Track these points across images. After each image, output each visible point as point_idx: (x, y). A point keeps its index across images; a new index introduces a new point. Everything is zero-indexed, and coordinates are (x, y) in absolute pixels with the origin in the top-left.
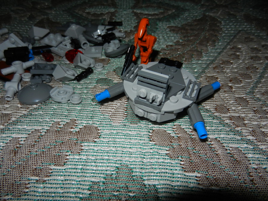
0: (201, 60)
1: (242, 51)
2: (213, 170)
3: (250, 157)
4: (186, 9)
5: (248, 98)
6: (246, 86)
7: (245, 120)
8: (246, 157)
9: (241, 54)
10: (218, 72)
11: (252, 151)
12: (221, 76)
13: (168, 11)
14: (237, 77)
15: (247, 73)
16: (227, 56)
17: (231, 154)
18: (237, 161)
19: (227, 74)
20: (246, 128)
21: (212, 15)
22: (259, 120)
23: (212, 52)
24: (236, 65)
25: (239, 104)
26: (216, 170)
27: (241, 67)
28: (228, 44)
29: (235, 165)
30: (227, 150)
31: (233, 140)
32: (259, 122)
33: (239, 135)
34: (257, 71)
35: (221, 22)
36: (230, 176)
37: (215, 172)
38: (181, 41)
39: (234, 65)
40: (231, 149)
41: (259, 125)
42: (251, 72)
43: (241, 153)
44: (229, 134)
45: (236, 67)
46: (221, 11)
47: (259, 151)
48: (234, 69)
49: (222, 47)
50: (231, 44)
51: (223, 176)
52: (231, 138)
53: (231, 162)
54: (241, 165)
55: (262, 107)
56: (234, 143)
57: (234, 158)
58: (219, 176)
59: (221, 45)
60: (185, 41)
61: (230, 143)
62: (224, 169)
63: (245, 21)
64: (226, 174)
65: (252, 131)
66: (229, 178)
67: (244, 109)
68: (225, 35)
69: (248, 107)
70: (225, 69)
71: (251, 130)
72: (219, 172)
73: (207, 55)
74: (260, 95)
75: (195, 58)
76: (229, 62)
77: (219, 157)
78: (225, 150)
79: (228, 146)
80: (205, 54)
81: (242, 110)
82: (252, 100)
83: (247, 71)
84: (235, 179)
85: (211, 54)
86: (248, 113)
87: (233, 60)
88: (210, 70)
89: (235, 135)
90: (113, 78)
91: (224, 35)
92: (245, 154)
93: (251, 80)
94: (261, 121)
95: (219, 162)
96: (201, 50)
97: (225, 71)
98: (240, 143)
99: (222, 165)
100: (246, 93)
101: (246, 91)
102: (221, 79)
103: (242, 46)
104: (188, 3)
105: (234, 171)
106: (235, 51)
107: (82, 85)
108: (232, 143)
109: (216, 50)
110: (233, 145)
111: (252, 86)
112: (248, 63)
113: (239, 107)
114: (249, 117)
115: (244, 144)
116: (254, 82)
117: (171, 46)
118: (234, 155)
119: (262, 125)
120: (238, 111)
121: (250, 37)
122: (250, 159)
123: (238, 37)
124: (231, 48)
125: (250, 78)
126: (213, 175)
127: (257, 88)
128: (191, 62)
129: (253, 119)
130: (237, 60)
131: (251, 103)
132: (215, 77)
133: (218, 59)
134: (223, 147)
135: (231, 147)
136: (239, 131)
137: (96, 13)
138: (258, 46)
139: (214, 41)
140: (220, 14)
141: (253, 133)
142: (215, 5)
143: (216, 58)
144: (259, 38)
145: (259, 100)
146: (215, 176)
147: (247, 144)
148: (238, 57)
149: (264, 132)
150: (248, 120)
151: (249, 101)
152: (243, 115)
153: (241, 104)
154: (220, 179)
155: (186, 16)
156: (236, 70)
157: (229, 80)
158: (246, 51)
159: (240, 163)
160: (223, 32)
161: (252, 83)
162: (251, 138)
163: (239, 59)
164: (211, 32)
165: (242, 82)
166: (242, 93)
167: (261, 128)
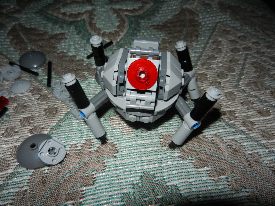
1: (223, 44)
2: (219, 162)
3: (244, 146)
4: (164, 1)
5: (235, 91)
6: (231, 80)
7: (236, 113)
8: (242, 146)
9: (222, 47)
10: (206, 68)
11: (245, 139)
12: (209, 72)
13: (147, 5)
14: (223, 72)
15: (231, 66)
16: (211, 51)
17: (230, 146)
18: (236, 151)
19: (214, 70)
20: (237, 121)
22: (246, 111)
23: (197, 48)
24: (220, 59)
25: (228, 100)
26: (221, 161)
27: (225, 60)
28: (210, 38)
29: (235, 155)
30: (226, 142)
31: (230, 133)
32: (247, 113)
33: (233, 128)
34: (239, 63)
36: (233, 164)
37: (220, 163)
38: (166, 39)
39: (219, 59)
40: (229, 141)
41: (247, 116)
42: (234, 65)
43: (238, 143)
44: (225, 128)
45: (221, 61)
47: (251, 139)
48: (219, 63)
49: (205, 42)
50: (212, 38)
51: (227, 166)
52: (227, 132)
53: (231, 153)
54: (240, 153)
55: (247, 98)
56: (230, 135)
57: (233, 148)
58: (224, 167)
60: (171, 37)
61: (227, 136)
62: (227, 159)
63: (219, 10)
64: (229, 163)
65: (243, 122)
66: (233, 167)
67: (233, 103)
69: (236, 100)
70: (211, 65)
71: (241, 121)
72: (224, 163)
73: (193, 51)
74: (245, 87)
76: (214, 56)
77: (221, 150)
78: (225, 143)
79: (227, 139)
80: (191, 50)
81: (231, 105)
82: (238, 92)
83: (231, 65)
84: (237, 166)
85: (196, 50)
86: (237, 107)
87: (217, 54)
88: (199, 67)
89: (230, 128)
92: (240, 143)
93: (235, 72)
94: (249, 112)
95: (222, 154)
97: (212, 67)
98: (235, 135)
99: (224, 156)
100: (233, 87)
101: (232, 85)
102: (210, 76)
103: (222, 40)
105: (235, 160)
108: (229, 136)
109: (200, 45)
110: (230, 137)
111: (237, 78)
112: (230, 56)
113: (229, 102)
114: (238, 110)
115: (239, 134)
116: (238, 74)
118: (233, 146)
119: (250, 115)
120: (229, 106)
121: (226, 29)
122: (245, 147)
123: (216, 31)
124: (213, 42)
125: (234, 71)
126: (220, 166)
127: (241, 80)
129: (242, 111)
130: (220, 54)
131: (238, 96)
132: (205, 74)
133: (203, 54)
134: (223, 141)
135: (229, 140)
136: (232, 124)
138: (235, 38)
139: (197, 36)
140: (196, 5)
141: (244, 124)
143: (201, 53)
144: (235, 29)
145: (244, 91)
146: (221, 167)
147: (240, 134)
148: (220, 51)
149: (252, 121)
150: (238, 113)
151: (236, 94)
152: (233, 109)
153: (230, 99)
154: (226, 169)
155: (165, 10)
156: (221, 65)
157: (217, 76)
158: (226, 43)
159: (239, 152)
160: (202, 26)
161: (237, 76)
162: (242, 128)
163: (221, 52)
164: (192, 28)
165: (228, 76)
166: (229, 88)
167: (249, 118)
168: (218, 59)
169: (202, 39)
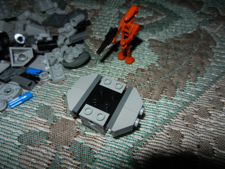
0: (172, 99)
4: (180, 17)
10: (187, 125)
12: (188, 134)
13: (158, 17)
14: (210, 142)
19: (198, 133)
21: (208, 30)
23: (189, 90)
28: (215, 80)
35: (216, 43)
38: (156, 65)
39: (212, 119)
45: (214, 123)
46: (221, 26)
48: (210, 126)
49: (205, 85)
50: (218, 81)
59: (205, 80)
60: (162, 65)
68: (215, 64)
70: (197, 123)
73: (183, 93)
75: (165, 95)
85: (187, 92)
87: (214, 111)
88: (177, 120)
90: (57, 109)
91: (213, 64)
96: (178, 82)
102: (187, 140)
104: (184, 8)
106: (220, 96)
107: (20, 110)
109: (197, 88)
117: (143, 70)
124: (216, 89)
128: (158, 100)
130: (218, 111)
137: (80, 7)
140: (218, 31)
142: (216, 16)
155: (177, 26)
156: (212, 129)
157: (198, 145)
163: (222, 110)
164: (198, 57)
168: (211, 117)
169: (204, 78)
